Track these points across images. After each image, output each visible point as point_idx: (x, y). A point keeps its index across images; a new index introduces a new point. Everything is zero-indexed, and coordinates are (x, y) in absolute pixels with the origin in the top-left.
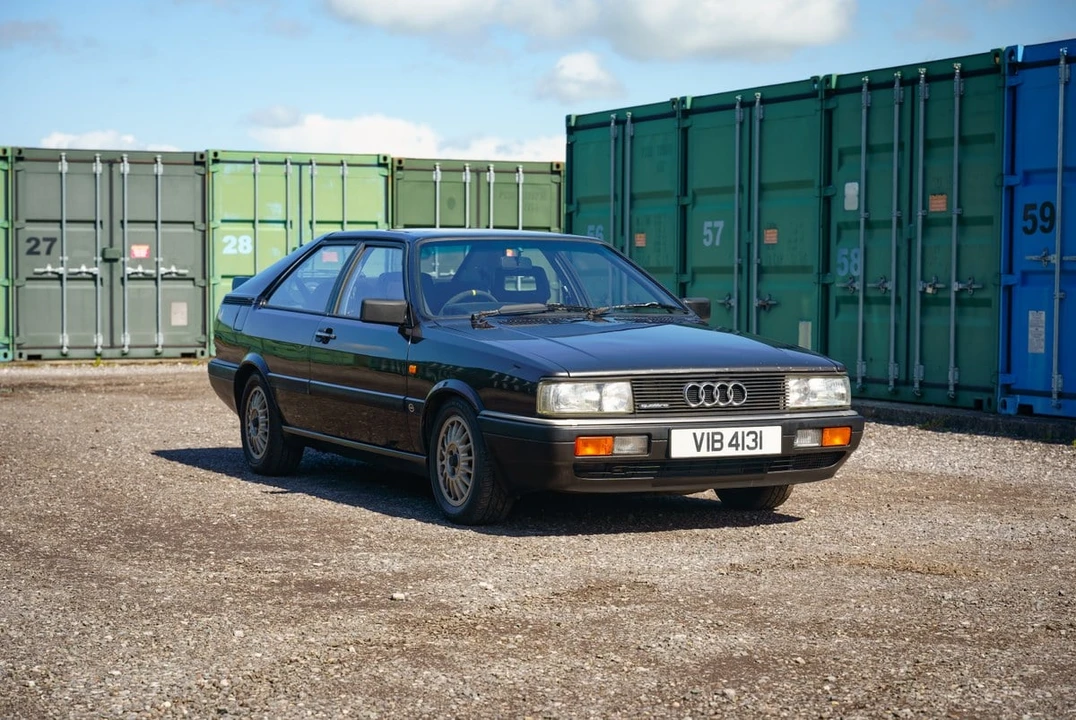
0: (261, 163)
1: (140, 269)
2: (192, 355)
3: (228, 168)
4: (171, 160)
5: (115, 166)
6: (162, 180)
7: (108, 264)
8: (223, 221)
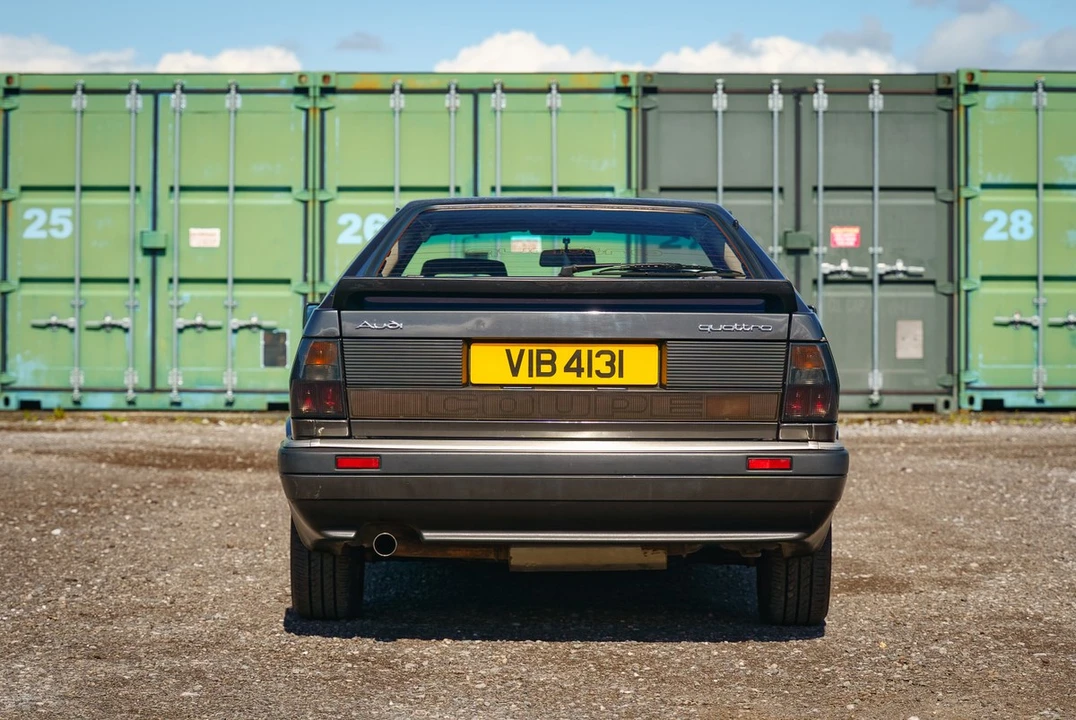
0: (1047, 89)
1: (844, 266)
2: (930, 408)
3: (991, 99)
4: (895, 87)
5: (804, 98)
6: (880, 118)
7: (792, 258)
8: (984, 186)
